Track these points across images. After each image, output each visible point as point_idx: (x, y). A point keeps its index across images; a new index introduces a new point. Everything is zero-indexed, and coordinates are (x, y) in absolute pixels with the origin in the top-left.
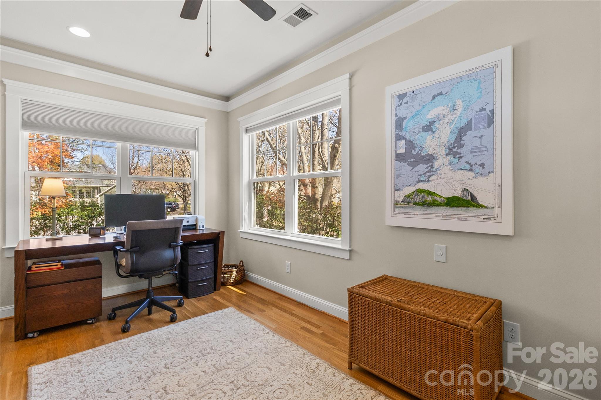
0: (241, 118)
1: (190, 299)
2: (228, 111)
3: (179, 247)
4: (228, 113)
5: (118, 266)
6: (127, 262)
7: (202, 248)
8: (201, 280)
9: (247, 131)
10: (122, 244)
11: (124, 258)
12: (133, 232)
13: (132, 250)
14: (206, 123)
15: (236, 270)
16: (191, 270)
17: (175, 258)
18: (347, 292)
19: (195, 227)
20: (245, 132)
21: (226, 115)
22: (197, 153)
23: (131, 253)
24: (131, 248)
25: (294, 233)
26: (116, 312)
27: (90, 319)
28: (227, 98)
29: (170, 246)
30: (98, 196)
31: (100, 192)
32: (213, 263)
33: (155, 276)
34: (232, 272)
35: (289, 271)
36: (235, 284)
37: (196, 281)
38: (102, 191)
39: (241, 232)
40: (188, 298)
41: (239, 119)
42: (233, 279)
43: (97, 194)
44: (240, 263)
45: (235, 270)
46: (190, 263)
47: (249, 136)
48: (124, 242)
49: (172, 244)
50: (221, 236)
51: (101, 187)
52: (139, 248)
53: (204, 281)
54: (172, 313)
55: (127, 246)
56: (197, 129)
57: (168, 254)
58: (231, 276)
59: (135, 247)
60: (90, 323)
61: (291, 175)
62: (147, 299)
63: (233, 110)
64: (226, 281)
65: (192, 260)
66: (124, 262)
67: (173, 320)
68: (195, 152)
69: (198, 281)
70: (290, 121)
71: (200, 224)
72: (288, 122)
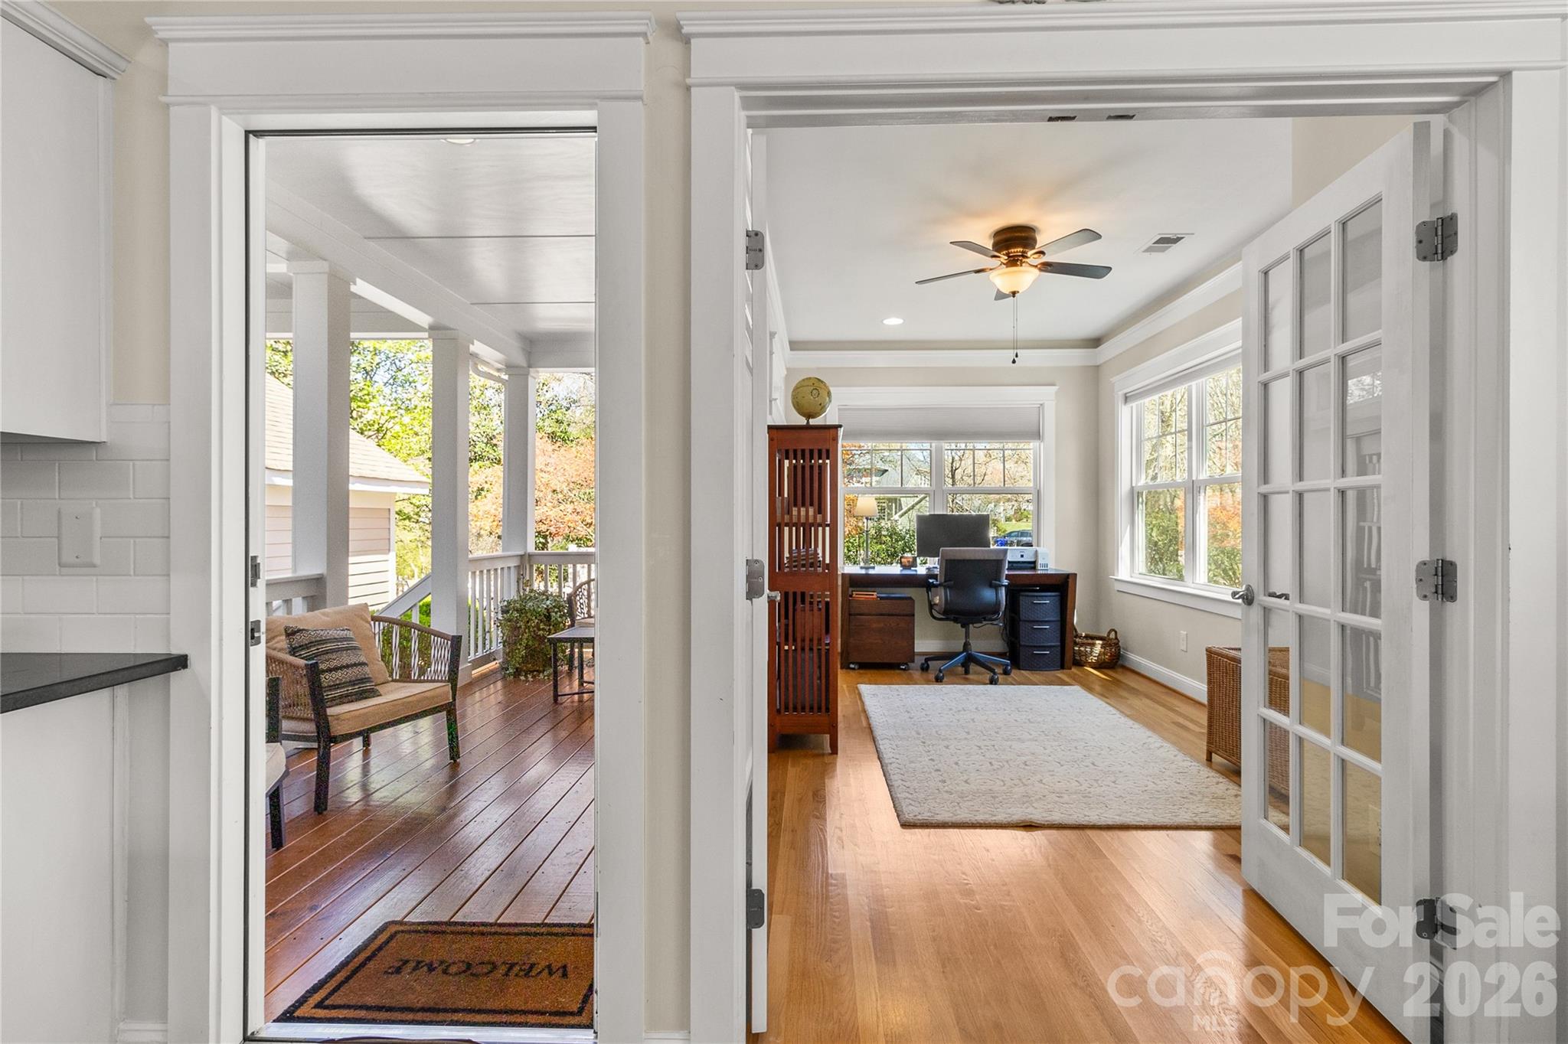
0: (1118, 377)
1: (1023, 672)
2: (1098, 364)
3: (1004, 588)
4: (1098, 366)
5: (931, 606)
6: (940, 600)
7: (1040, 596)
8: (1040, 646)
9: (1127, 399)
10: (935, 577)
11: (937, 596)
12: (947, 560)
13: (946, 584)
14: (1057, 393)
15: (1101, 642)
16: (1024, 629)
17: (998, 603)
18: (1205, 652)
19: (1032, 565)
20: (1123, 401)
21: (1094, 375)
22: (1042, 444)
23: (945, 587)
24: (945, 582)
25: (1197, 582)
26: (929, 662)
27: (903, 664)
28: (1095, 342)
29: (991, 586)
30: (896, 517)
31: (901, 509)
32: (1059, 623)
33: (973, 623)
34: (1093, 645)
35: (1184, 648)
36: (1099, 666)
37: (1031, 646)
38: (903, 507)
39: (1116, 580)
40: (1020, 669)
41: (1114, 379)
42: (1095, 656)
43: (896, 513)
44: (1109, 633)
45: (1098, 642)
46: (1022, 617)
47: (1132, 407)
48: (937, 575)
49: (994, 582)
50: (1070, 580)
51: (902, 499)
52: (952, 582)
53: (1044, 648)
54: (992, 674)
55: (941, 579)
56: (1041, 405)
57: (988, 595)
58: (1092, 652)
59: (950, 580)
60: (902, 669)
61: (1194, 478)
62: (962, 652)
63: (1105, 363)
64: (1083, 658)
65: (1025, 612)
66: (937, 600)
67: (993, 682)
68: (1038, 444)
69: (1035, 646)
70: (1192, 381)
71: (1040, 561)
72: (1189, 384)
